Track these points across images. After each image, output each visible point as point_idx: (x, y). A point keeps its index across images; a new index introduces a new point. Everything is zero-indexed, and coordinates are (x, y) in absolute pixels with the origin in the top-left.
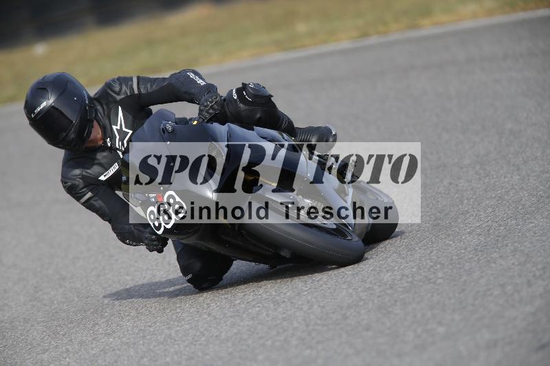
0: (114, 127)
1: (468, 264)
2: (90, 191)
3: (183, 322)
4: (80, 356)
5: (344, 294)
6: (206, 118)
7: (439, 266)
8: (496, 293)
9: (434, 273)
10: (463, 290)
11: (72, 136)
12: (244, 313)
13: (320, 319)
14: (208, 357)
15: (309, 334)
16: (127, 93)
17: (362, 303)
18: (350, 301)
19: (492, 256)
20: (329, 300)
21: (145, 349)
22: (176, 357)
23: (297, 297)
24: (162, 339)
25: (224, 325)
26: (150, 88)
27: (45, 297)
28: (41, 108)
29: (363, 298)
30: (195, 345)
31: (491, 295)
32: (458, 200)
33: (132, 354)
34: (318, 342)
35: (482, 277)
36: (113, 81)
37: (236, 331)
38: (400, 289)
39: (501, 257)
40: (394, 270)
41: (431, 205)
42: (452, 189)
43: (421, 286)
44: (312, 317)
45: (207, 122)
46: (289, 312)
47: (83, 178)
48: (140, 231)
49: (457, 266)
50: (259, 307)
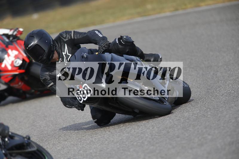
0: (63, 53)
1: (221, 109)
2: (53, 82)
3: (98, 135)
4: (53, 150)
5: (168, 122)
6: (102, 51)
7: (208, 110)
8: (233, 121)
9: (207, 113)
10: (219, 120)
11: (45, 58)
12: (124, 131)
13: (158, 133)
14: (108, 150)
15: (153, 140)
16: (69, 38)
17: (175, 126)
18: (170, 125)
19: (232, 105)
20: (161, 125)
21: (81, 147)
22: (95, 150)
23: (147, 124)
24: (89, 142)
25: (116, 136)
26: (78, 37)
27: (37, 124)
28: (31, 45)
29: (176, 124)
30: (103, 145)
31: (231, 122)
32: (217, 81)
33: (76, 149)
34: (156, 143)
35: (227, 114)
36: (63, 32)
37: (121, 138)
38: (192, 120)
39: (235, 105)
40: (189, 112)
41: (205, 83)
42: (214, 77)
43: (201, 118)
44: (154, 132)
45: (102, 53)
46: (144, 130)
47: (50, 76)
48: (73, 101)
49: (217, 109)
50: (131, 128)
